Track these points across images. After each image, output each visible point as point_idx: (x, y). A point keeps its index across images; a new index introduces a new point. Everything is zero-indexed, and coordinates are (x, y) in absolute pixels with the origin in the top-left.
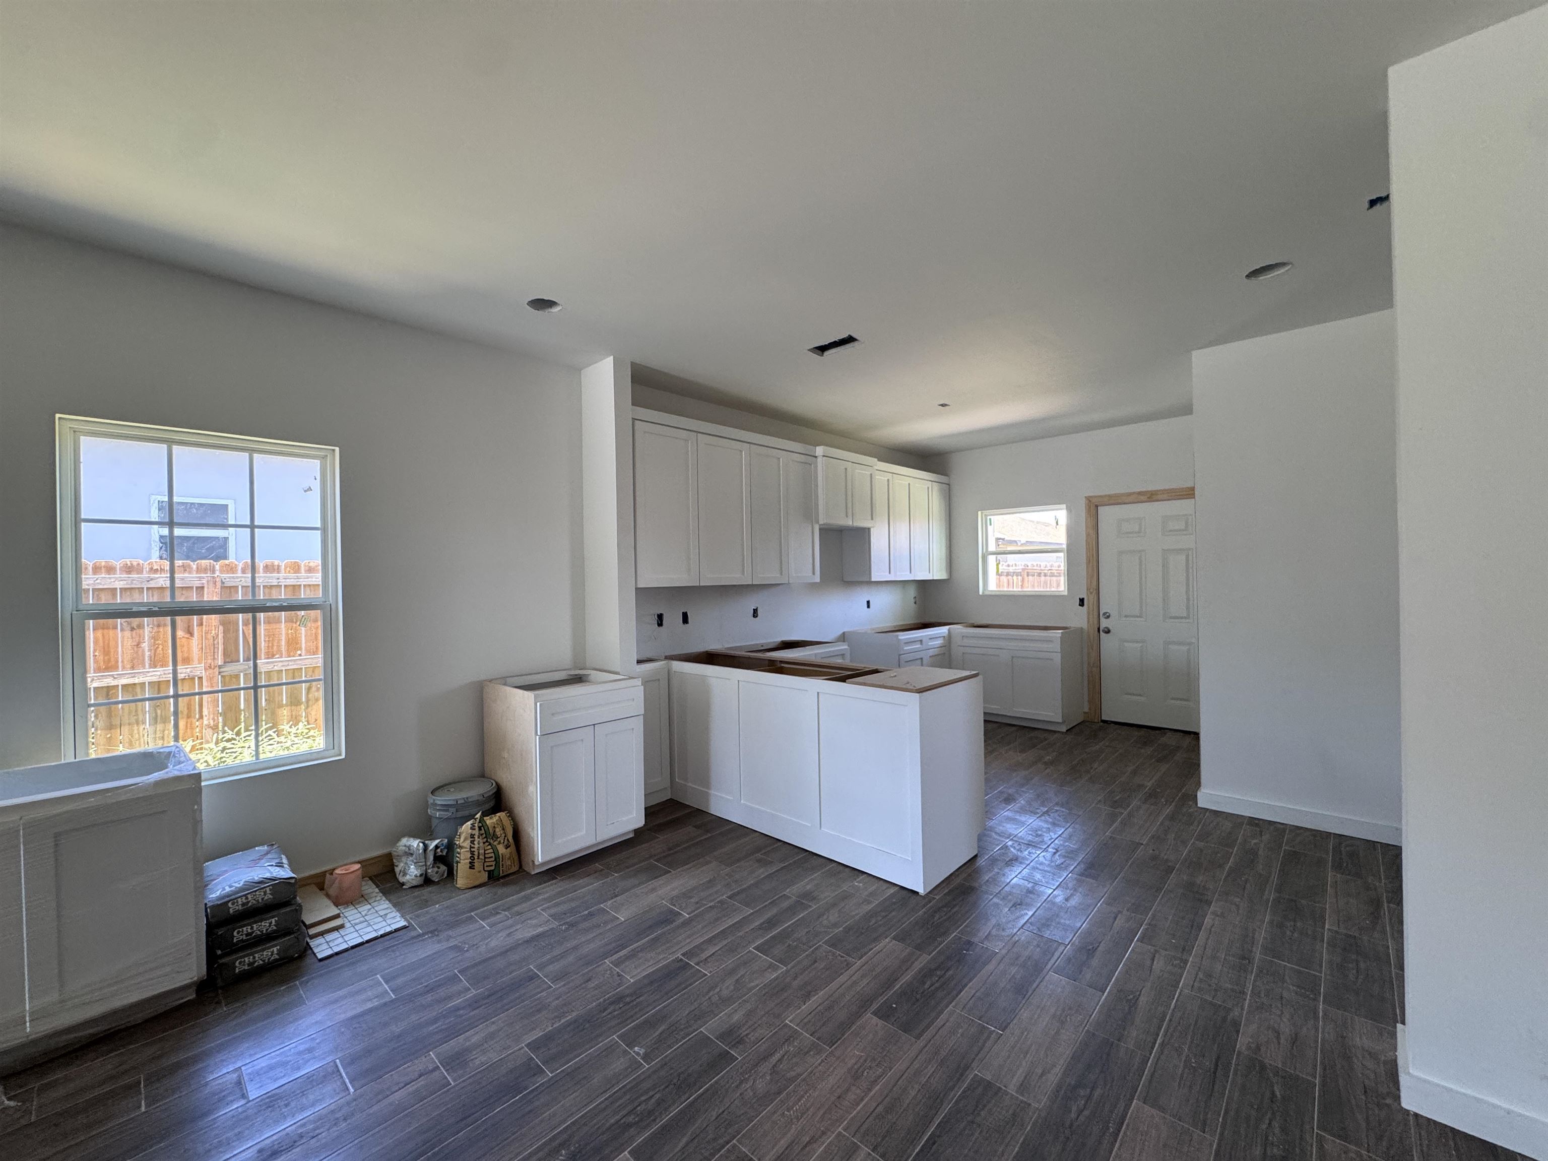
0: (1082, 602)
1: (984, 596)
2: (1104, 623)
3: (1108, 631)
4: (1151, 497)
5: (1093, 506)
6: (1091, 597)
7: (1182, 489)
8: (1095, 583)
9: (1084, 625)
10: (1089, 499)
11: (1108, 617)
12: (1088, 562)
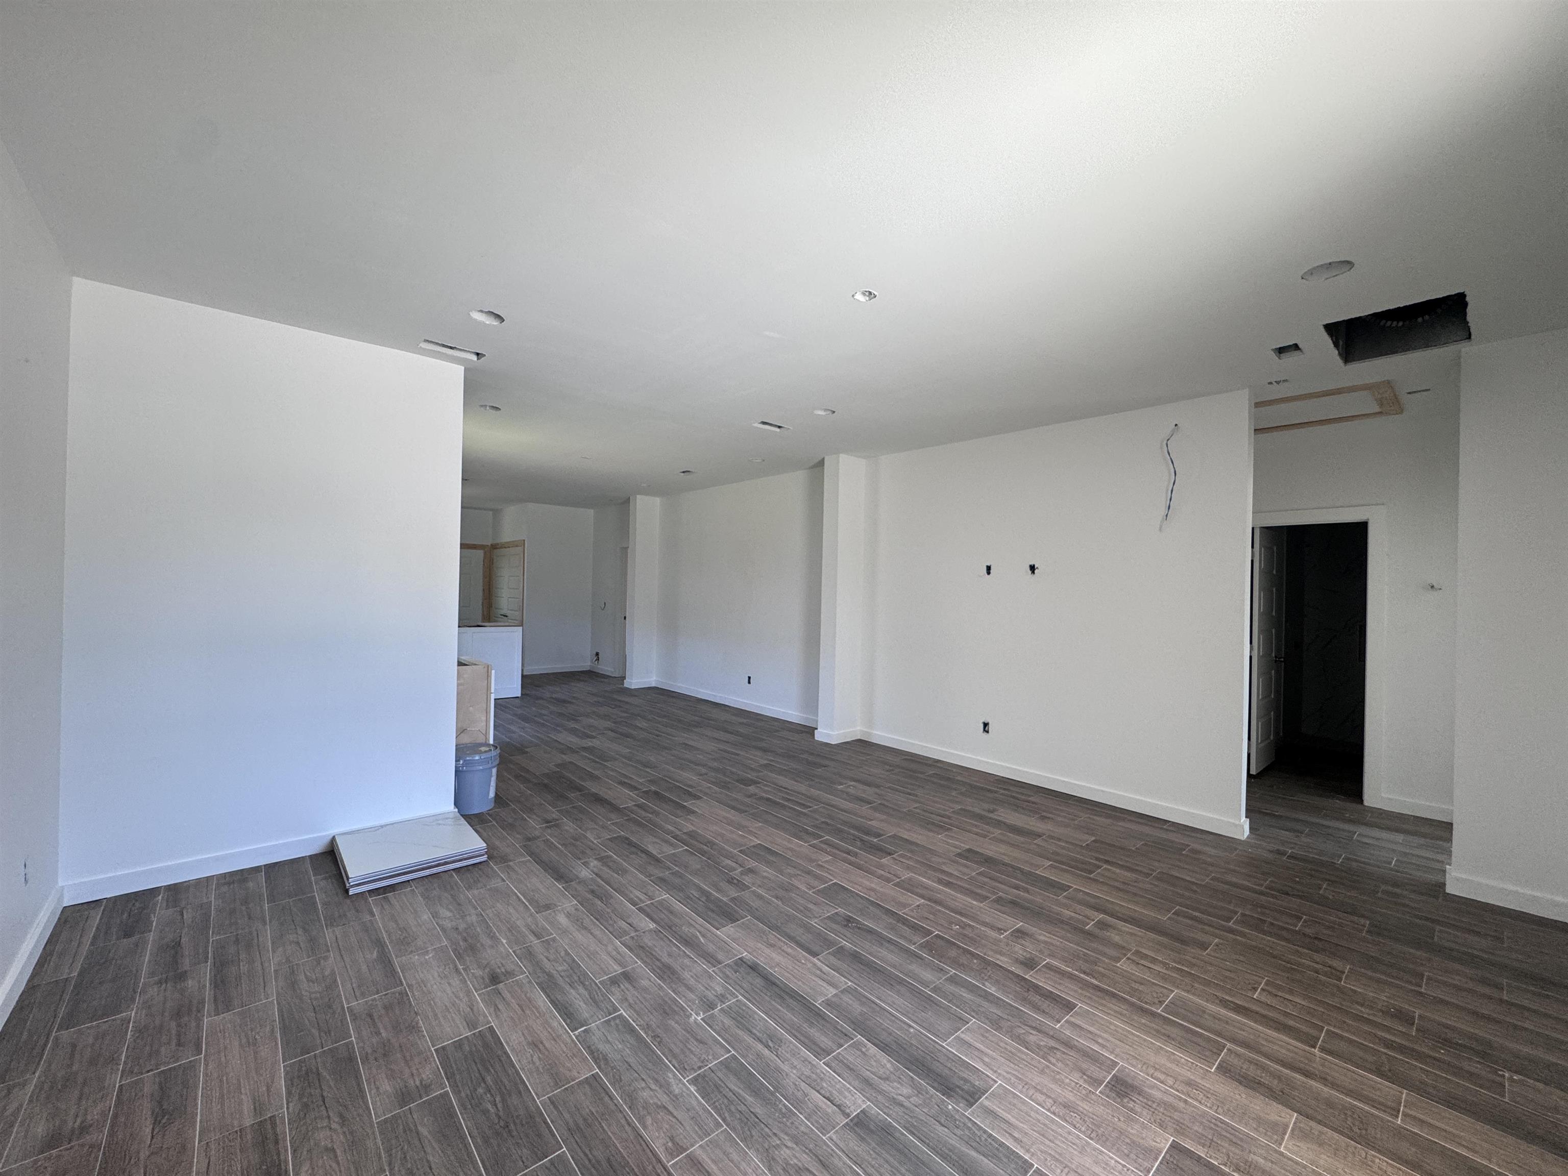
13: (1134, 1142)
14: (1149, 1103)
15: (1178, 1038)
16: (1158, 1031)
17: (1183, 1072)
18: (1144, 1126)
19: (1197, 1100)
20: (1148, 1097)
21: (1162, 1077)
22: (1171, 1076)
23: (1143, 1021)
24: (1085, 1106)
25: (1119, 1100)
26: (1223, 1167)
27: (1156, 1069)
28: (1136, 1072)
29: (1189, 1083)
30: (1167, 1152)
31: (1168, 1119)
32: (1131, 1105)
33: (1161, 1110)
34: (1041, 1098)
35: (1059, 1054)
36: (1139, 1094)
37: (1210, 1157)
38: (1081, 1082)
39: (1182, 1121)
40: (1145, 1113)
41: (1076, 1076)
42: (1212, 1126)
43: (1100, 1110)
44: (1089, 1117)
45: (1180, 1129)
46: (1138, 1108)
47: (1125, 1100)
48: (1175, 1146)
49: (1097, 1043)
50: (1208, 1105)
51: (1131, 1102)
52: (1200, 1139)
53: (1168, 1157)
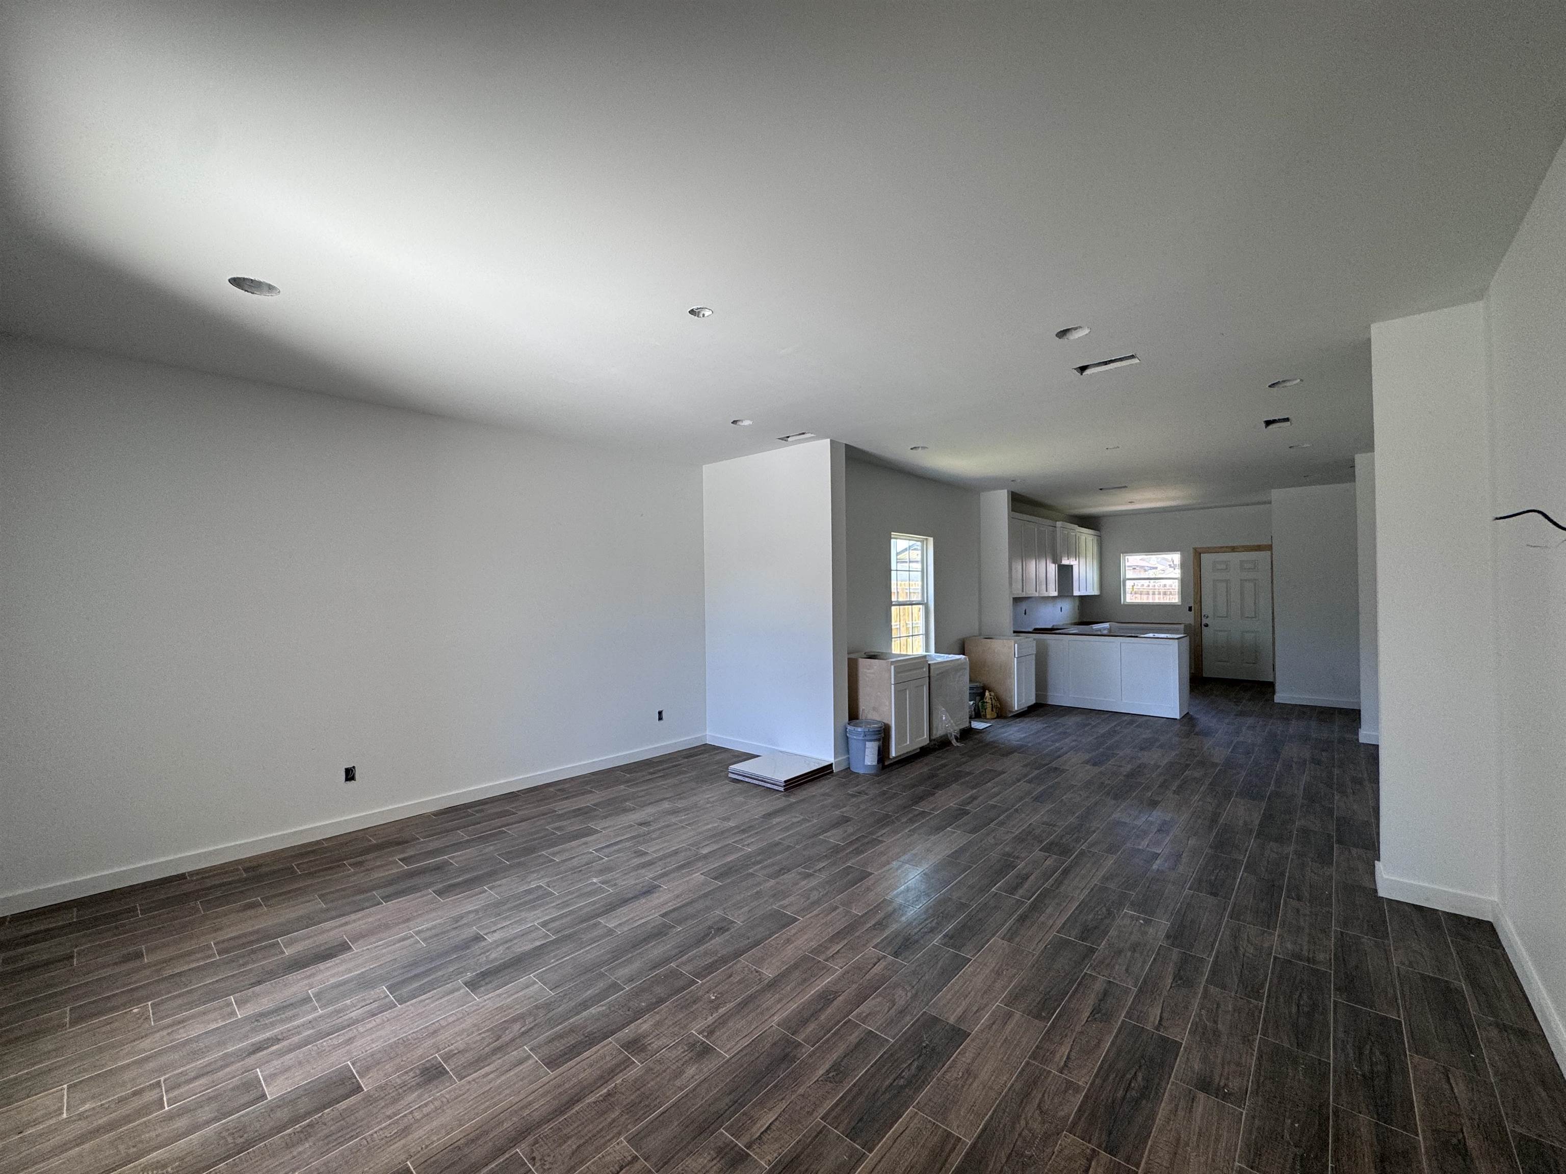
0: (1190, 609)
1: (1124, 604)
2: (1205, 621)
3: (1206, 625)
4: (1233, 549)
5: (1198, 554)
6: (1196, 606)
7: (1254, 546)
8: (1199, 597)
9: (1192, 622)
10: (1195, 549)
11: (1207, 617)
12: (1195, 584)
13: (379, 1064)
14: (405, 1088)
15: (466, 1151)
16: (487, 1133)
17: (421, 1132)
18: (387, 1075)
19: (385, 1128)
20: (411, 1089)
21: (426, 1110)
22: (422, 1118)
23: (506, 1125)
24: (430, 1042)
25: (420, 1067)
26: (320, 1114)
27: (437, 1109)
28: (442, 1091)
29: (406, 1131)
30: (357, 1081)
31: (383, 1095)
32: (411, 1074)
33: (394, 1094)
34: (451, 1020)
35: (488, 1040)
36: (418, 1084)
37: (332, 1110)
38: (452, 1047)
39: (374, 1105)
40: (398, 1080)
41: (460, 1045)
42: (355, 1127)
43: (419, 1052)
44: (416, 1044)
45: (370, 1100)
46: (406, 1077)
47: (418, 1072)
48: (359, 1089)
49: (492, 1072)
50: (375, 1135)
51: (413, 1075)
52: (351, 1110)
53: (354, 1080)
